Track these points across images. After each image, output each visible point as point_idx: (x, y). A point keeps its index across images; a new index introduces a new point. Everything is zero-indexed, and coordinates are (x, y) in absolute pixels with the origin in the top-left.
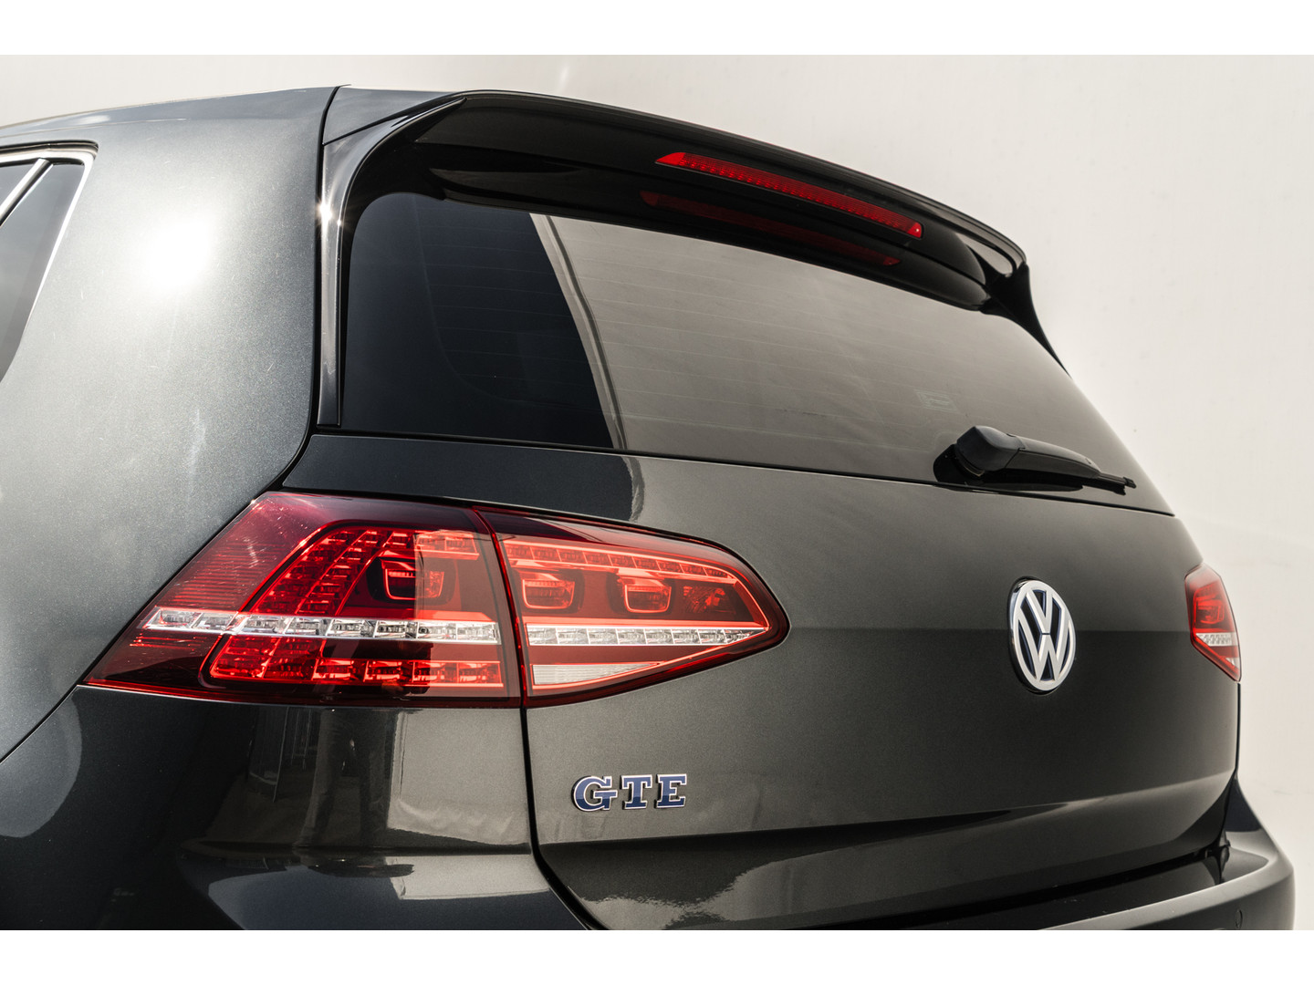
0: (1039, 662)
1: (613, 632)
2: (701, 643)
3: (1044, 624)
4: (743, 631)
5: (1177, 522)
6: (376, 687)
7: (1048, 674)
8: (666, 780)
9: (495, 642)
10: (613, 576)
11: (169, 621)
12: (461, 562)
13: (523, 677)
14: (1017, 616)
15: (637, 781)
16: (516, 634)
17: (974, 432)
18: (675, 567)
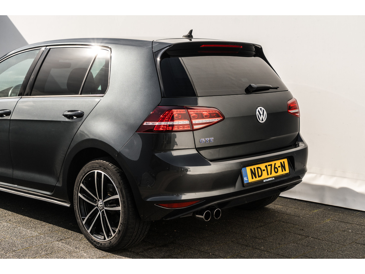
0: (261, 119)
1: (199, 121)
2: (214, 121)
3: (262, 113)
4: (219, 119)
5: (289, 91)
6: (169, 130)
7: (262, 120)
8: (211, 139)
9: (189, 123)
10: (202, 113)
11: (147, 123)
12: (183, 114)
13: (193, 127)
14: (257, 113)
15: (207, 139)
16: (191, 122)
17: (250, 85)
18: (210, 111)
